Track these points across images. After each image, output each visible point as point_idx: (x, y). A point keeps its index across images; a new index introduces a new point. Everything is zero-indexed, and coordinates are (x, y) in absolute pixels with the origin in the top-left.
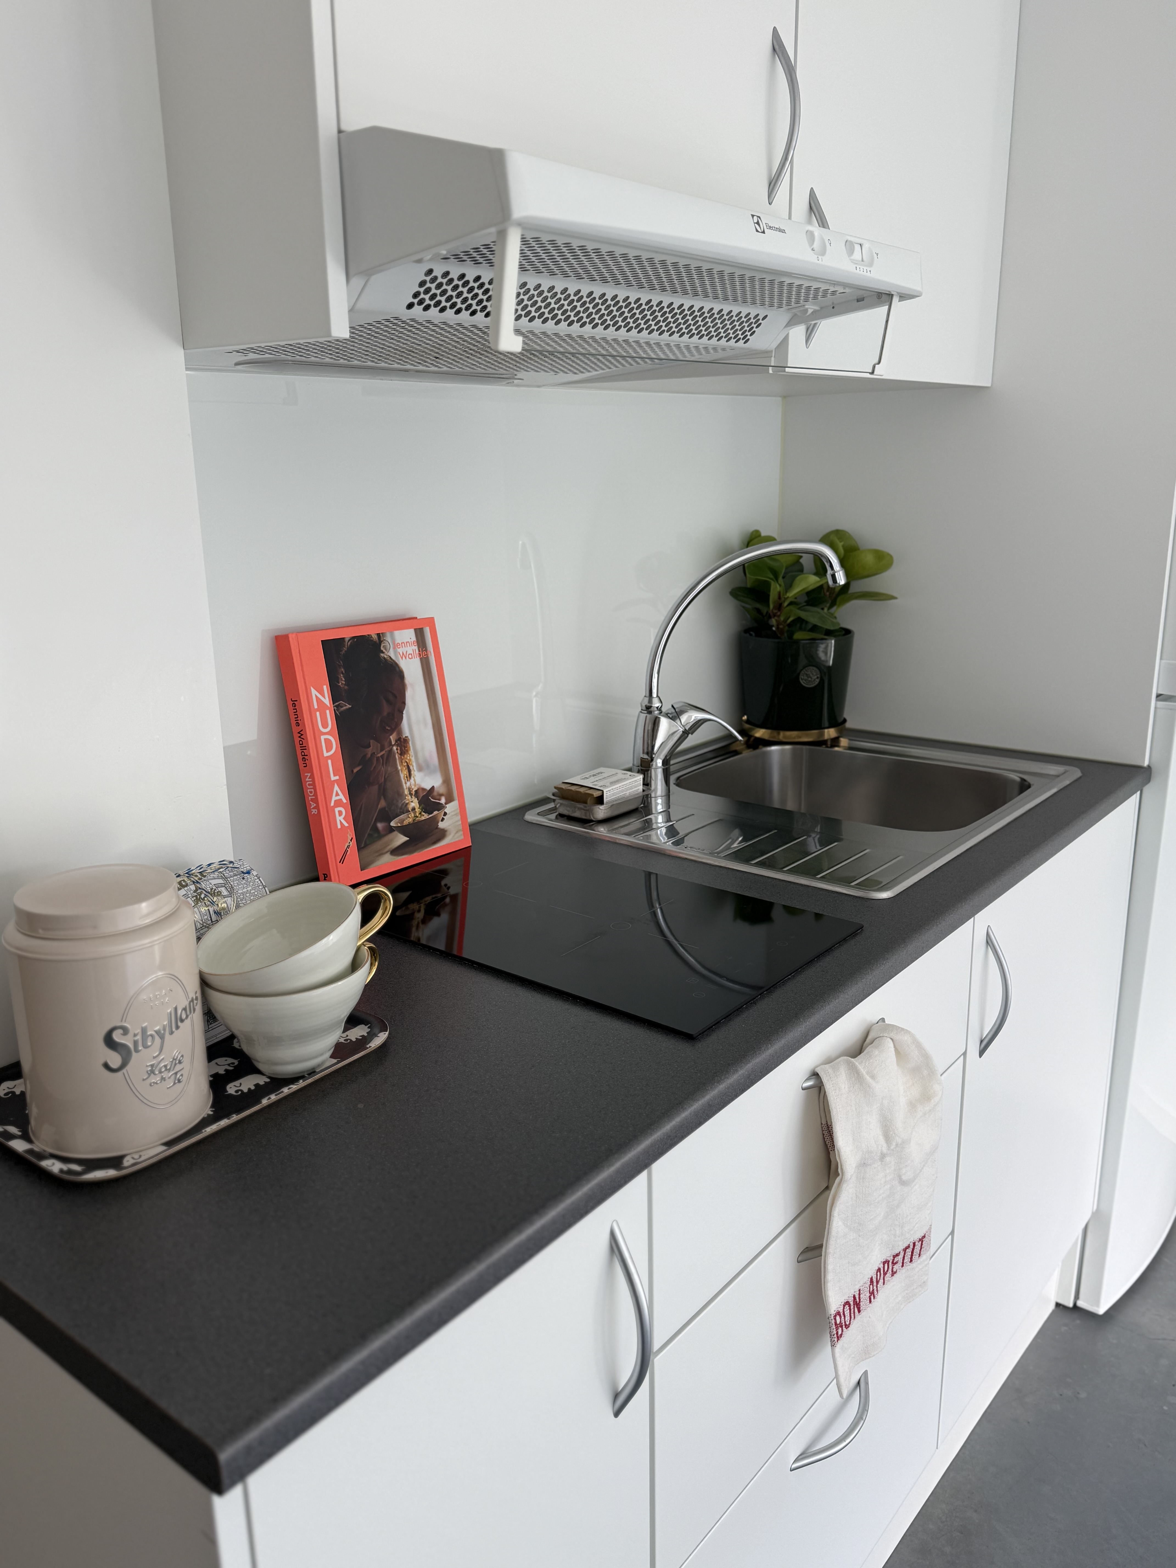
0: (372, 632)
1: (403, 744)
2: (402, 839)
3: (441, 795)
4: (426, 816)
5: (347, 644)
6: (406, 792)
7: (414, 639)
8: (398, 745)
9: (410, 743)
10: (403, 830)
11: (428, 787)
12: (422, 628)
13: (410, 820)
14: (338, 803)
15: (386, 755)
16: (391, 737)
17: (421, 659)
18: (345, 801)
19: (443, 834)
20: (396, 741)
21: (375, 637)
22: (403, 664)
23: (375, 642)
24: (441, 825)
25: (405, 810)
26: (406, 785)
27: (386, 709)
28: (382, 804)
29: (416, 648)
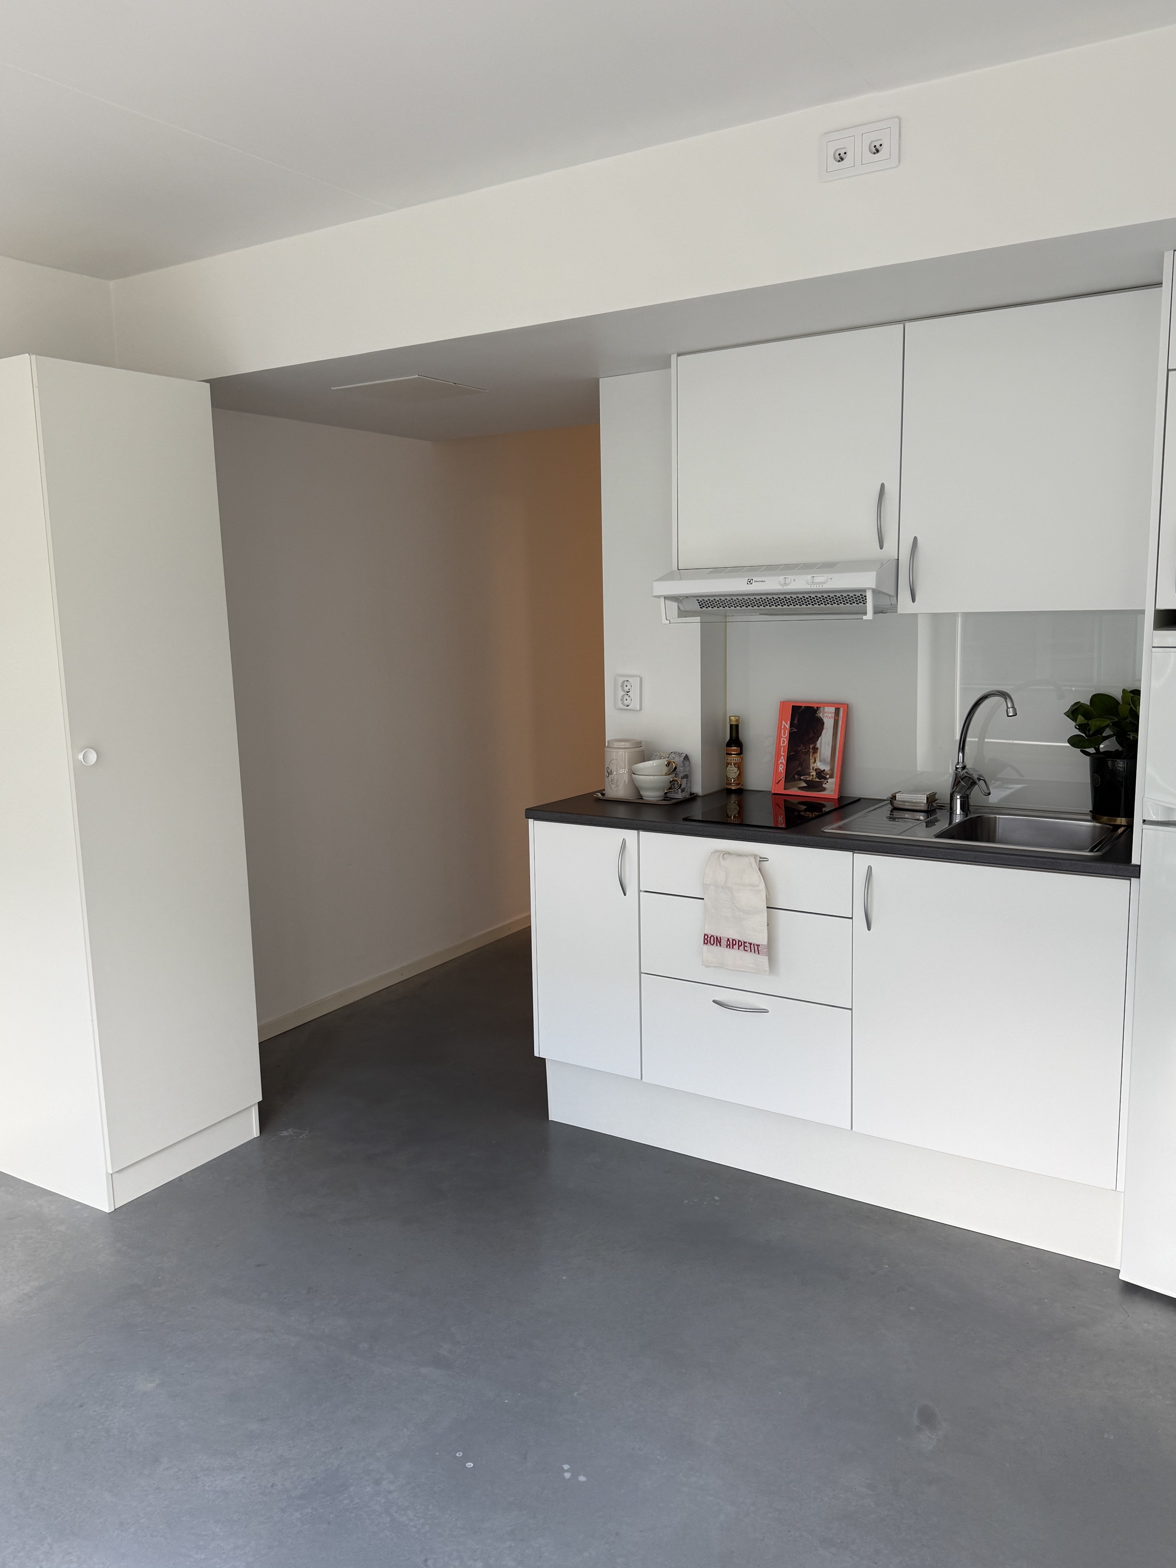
0: (815, 706)
1: (815, 750)
2: (805, 785)
3: (827, 774)
4: (818, 780)
5: (803, 708)
6: (811, 768)
7: (834, 711)
8: (812, 750)
9: (819, 750)
10: (806, 781)
11: (822, 769)
12: (839, 708)
13: (810, 779)
14: (782, 763)
15: (806, 752)
16: (811, 746)
17: (834, 720)
18: (784, 763)
19: (824, 789)
20: (813, 748)
21: (816, 708)
22: (825, 720)
23: (815, 710)
24: (824, 785)
25: (809, 774)
26: (812, 766)
27: (812, 735)
28: (799, 769)
29: (834, 715)
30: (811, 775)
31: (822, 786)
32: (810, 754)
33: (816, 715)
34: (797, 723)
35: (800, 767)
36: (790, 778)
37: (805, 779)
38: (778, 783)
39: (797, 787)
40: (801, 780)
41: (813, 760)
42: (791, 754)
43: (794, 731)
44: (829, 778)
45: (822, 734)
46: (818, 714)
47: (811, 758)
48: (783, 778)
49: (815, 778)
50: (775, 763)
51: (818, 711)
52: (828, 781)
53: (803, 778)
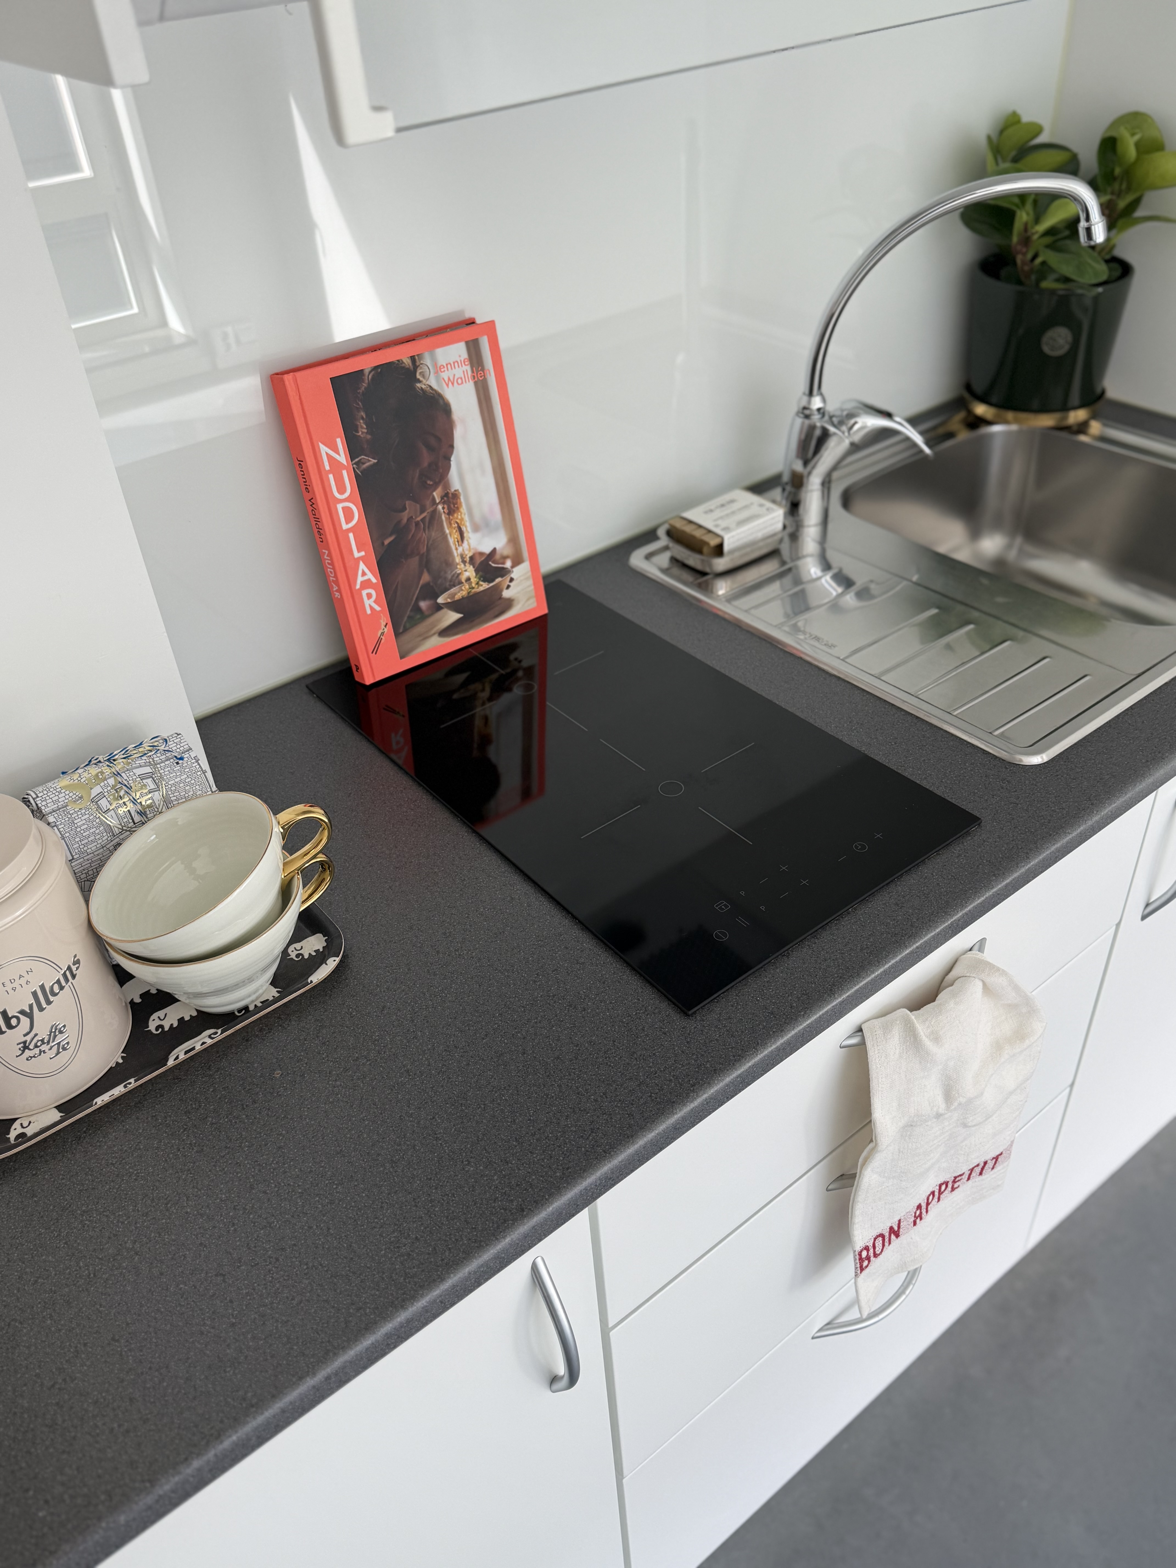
0: (402, 355)
1: (452, 501)
2: (454, 616)
3: (505, 558)
4: (485, 586)
5: (368, 376)
6: (458, 560)
7: (464, 355)
8: (444, 503)
9: (462, 497)
10: (454, 606)
11: (487, 550)
12: (477, 339)
13: (464, 593)
15: (427, 520)
16: (435, 494)
17: (476, 383)
18: (374, 580)
20: (442, 498)
21: (407, 362)
22: (450, 394)
23: (408, 369)
24: (506, 594)
25: (456, 582)
26: (458, 551)
28: (426, 578)
29: (468, 368)
30: (463, 581)
31: (501, 598)
32: (442, 521)
33: (418, 385)
34: (369, 437)
35: (425, 570)
36: (406, 618)
37: (449, 600)
38: (375, 650)
39: (434, 634)
40: (439, 608)
41: (456, 535)
42: (387, 542)
43: (367, 464)
44: (513, 567)
45: (455, 445)
46: (424, 381)
47: (447, 531)
48: (386, 626)
49: (477, 583)
50: (339, 591)
51: (419, 371)
52: (513, 575)
53: (443, 602)
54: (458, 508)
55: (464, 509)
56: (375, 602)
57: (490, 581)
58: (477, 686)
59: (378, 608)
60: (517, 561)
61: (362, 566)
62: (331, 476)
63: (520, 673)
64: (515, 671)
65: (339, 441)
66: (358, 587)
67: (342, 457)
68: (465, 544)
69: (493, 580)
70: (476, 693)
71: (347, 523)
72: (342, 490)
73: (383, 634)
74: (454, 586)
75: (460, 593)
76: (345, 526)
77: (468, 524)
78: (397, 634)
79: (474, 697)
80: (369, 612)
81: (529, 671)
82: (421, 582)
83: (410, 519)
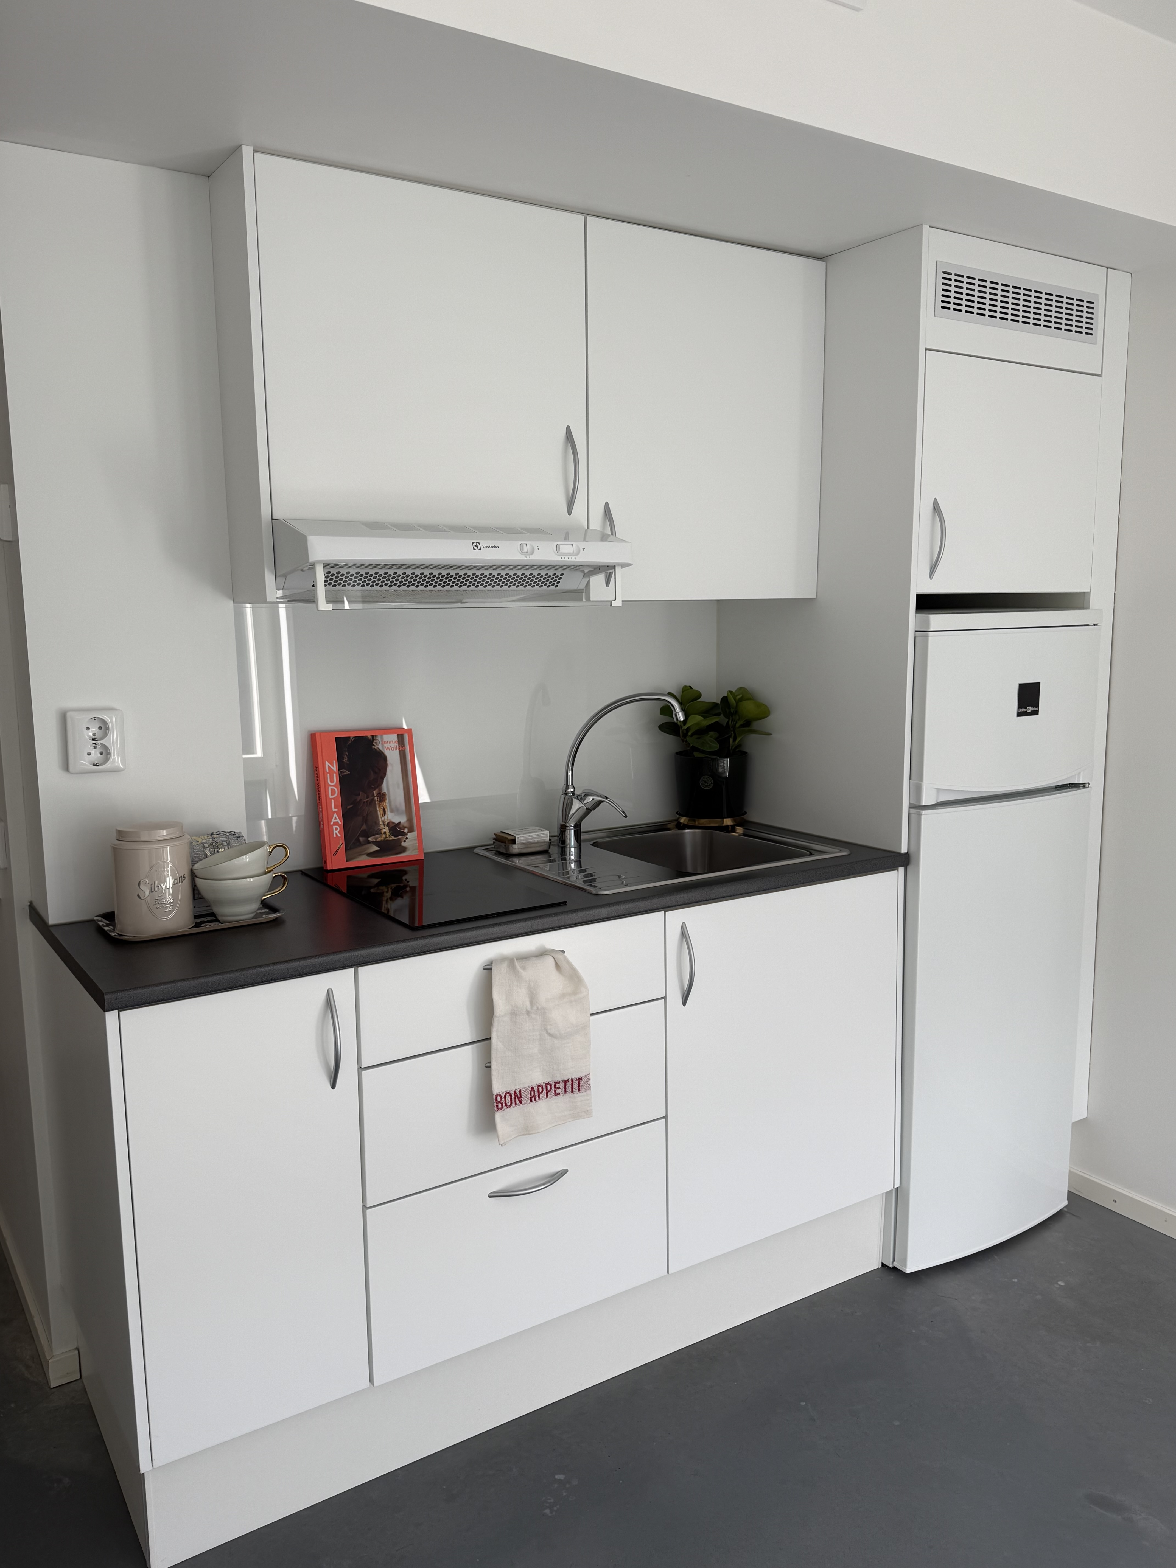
0: (369, 734)
1: (382, 797)
2: (376, 848)
3: (405, 827)
4: (393, 838)
5: (352, 740)
6: (381, 823)
7: (396, 739)
8: (378, 797)
10: (377, 843)
11: (397, 822)
12: (403, 734)
13: (382, 839)
15: (369, 801)
16: (374, 792)
17: (400, 751)
18: (340, 823)
19: (404, 849)
20: (377, 794)
21: (370, 737)
23: (370, 740)
24: (403, 844)
25: (379, 832)
26: (381, 819)
27: (373, 776)
28: (364, 827)
29: (397, 745)
30: (383, 833)
31: (400, 845)
32: (376, 804)
33: (373, 747)
34: (348, 762)
35: (364, 824)
36: (351, 843)
37: (374, 840)
38: (335, 854)
39: (364, 854)
40: (369, 842)
41: (382, 812)
42: (348, 808)
43: (345, 773)
44: (408, 832)
45: (387, 774)
46: (376, 746)
47: (378, 809)
48: (342, 844)
49: (389, 836)
50: (323, 825)
51: (374, 741)
52: (407, 836)
53: (371, 840)
54: (384, 800)
55: (387, 801)
56: (339, 832)
57: (395, 837)
58: (384, 888)
59: (340, 836)
60: (411, 830)
61: (335, 815)
62: (328, 775)
63: (408, 889)
64: (406, 886)
65: (335, 762)
66: (332, 823)
67: (335, 768)
68: (386, 817)
69: (397, 836)
70: (383, 893)
71: (332, 795)
72: (332, 781)
73: (340, 848)
74: (378, 834)
75: (381, 838)
76: (331, 797)
77: (388, 808)
78: (346, 850)
79: (382, 894)
80: (335, 836)
81: (413, 889)
82: (362, 829)
83: (361, 800)
